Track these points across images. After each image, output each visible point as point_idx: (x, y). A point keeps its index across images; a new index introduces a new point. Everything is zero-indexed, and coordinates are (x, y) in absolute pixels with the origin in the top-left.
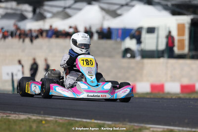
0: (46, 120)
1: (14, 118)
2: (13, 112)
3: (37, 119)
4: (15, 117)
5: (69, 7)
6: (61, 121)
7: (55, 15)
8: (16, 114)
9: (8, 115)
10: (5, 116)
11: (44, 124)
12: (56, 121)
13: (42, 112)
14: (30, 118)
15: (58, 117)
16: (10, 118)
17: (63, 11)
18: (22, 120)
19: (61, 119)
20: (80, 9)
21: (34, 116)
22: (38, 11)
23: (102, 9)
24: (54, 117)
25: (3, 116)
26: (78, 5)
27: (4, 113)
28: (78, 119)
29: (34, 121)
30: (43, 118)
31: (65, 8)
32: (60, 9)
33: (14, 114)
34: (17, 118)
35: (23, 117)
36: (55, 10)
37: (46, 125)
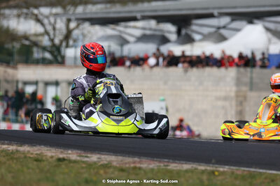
0: (218, 171)
1: (175, 169)
2: (171, 161)
3: (206, 170)
4: (176, 167)
5: (224, 27)
6: (239, 173)
7: (206, 37)
8: (176, 163)
9: (166, 164)
10: (162, 165)
11: (217, 176)
12: (233, 173)
13: (213, 161)
14: (196, 169)
15: (232, 167)
16: (169, 168)
17: (216, 32)
18: (187, 171)
19: (237, 170)
20: (238, 30)
21: (200, 165)
22: (183, 32)
23: (268, 29)
24: (227, 167)
25: (160, 166)
26: (236, 24)
27: (160, 162)
28: (261, 171)
29: (203, 172)
30: (214, 169)
31: (219, 28)
32: (213, 30)
33: (173, 163)
34: (178, 168)
35: (186, 166)
36: (206, 30)
37: (220, 178)
